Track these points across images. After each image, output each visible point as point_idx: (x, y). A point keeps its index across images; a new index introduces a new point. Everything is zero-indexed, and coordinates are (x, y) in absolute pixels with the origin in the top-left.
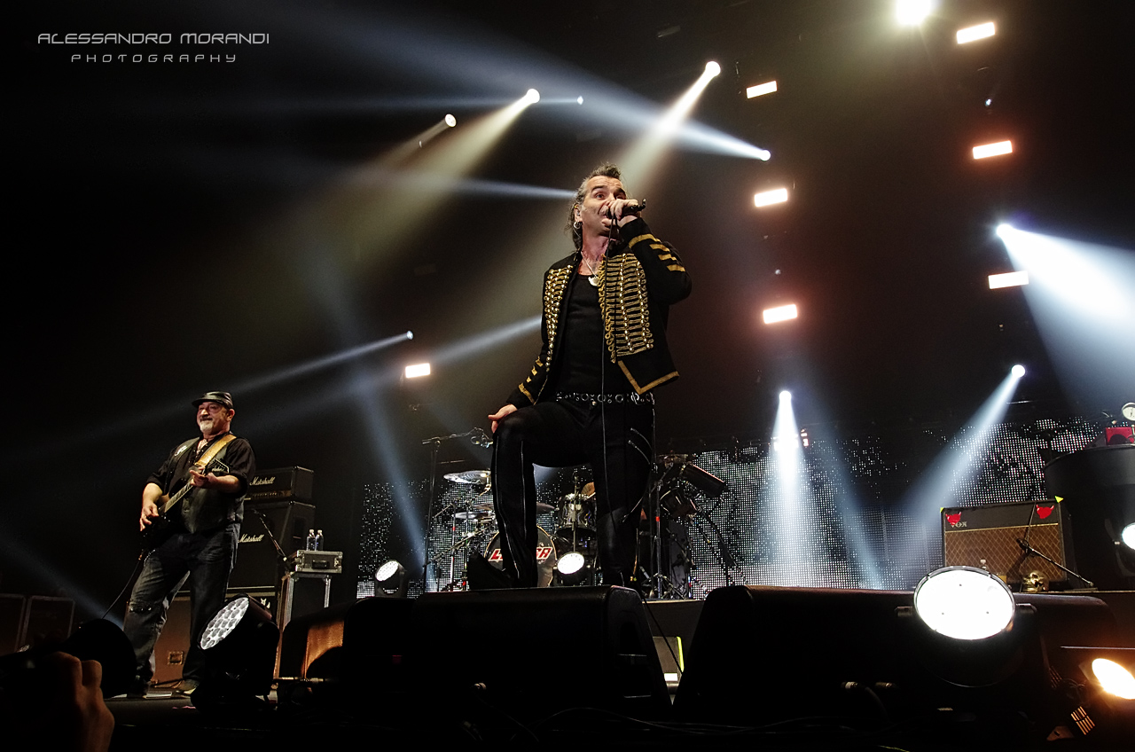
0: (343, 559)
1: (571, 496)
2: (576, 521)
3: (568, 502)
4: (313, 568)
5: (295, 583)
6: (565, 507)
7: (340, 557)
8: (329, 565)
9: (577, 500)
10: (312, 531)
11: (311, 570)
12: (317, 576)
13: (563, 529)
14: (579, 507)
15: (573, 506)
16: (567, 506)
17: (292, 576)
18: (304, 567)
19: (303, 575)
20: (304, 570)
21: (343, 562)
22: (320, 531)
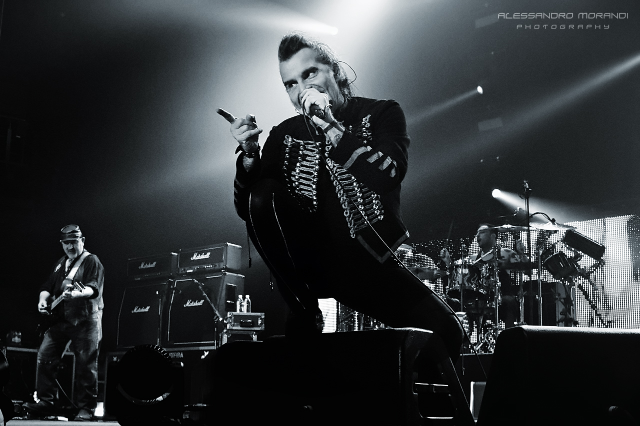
0: (265, 318)
1: (460, 262)
2: (463, 283)
3: (457, 266)
4: (241, 326)
5: (228, 338)
6: (454, 271)
7: (263, 317)
8: (254, 324)
9: (465, 265)
10: (240, 296)
11: (239, 328)
12: (246, 333)
13: (453, 290)
14: (466, 271)
15: (460, 270)
16: (456, 270)
17: (226, 333)
18: (234, 325)
19: (234, 332)
20: (234, 328)
21: (265, 321)
22: (247, 297)
